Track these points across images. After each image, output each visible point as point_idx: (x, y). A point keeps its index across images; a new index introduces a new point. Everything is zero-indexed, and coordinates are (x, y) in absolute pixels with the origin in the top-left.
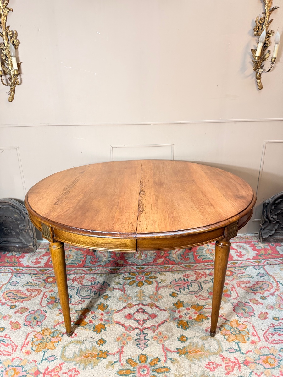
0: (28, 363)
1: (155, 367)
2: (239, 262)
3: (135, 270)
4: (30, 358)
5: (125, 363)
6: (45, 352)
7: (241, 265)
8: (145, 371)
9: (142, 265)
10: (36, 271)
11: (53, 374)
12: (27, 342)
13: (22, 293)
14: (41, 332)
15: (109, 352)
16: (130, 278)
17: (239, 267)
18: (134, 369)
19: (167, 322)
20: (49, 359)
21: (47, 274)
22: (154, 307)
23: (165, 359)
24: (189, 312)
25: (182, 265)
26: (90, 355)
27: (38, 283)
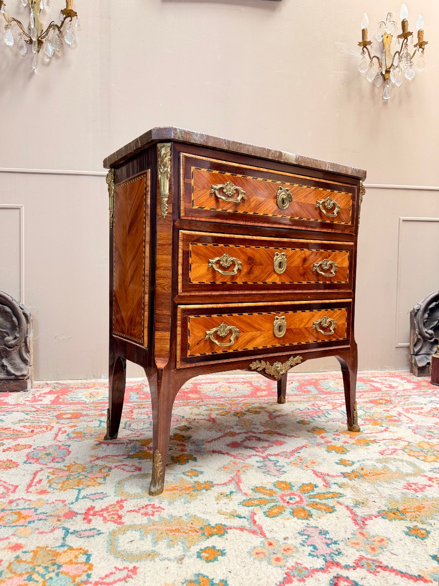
0: (47, 504)
1: (312, 493)
2: (394, 392)
3: (223, 402)
4: (50, 497)
5: (250, 492)
6: (79, 490)
7: (398, 395)
8: (295, 498)
9: (233, 397)
10: (36, 408)
11: (105, 514)
12: (36, 480)
13: (14, 430)
14: (66, 469)
15: (214, 483)
16: (218, 409)
17: (396, 396)
18: (273, 498)
19: (306, 447)
20: (91, 497)
21: (59, 411)
22: (276, 435)
23: (325, 484)
24: (338, 437)
25: (303, 397)
26: (176, 488)
27: (43, 420)
